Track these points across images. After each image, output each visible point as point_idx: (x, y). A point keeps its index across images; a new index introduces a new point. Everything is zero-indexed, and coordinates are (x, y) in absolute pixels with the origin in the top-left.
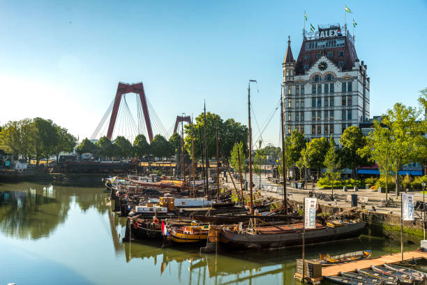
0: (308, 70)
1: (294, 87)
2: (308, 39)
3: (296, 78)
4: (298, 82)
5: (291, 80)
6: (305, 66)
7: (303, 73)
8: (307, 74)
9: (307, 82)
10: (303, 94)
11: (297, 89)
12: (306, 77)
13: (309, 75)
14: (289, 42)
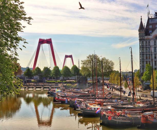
0: (151, 33)
1: (145, 42)
2: (151, 18)
3: (146, 37)
4: (147, 39)
5: (143, 38)
6: (150, 31)
7: (149, 35)
8: (152, 35)
9: (152, 39)
10: (149, 45)
11: (146, 43)
12: (150, 37)
13: (153, 36)
14: (141, 19)
